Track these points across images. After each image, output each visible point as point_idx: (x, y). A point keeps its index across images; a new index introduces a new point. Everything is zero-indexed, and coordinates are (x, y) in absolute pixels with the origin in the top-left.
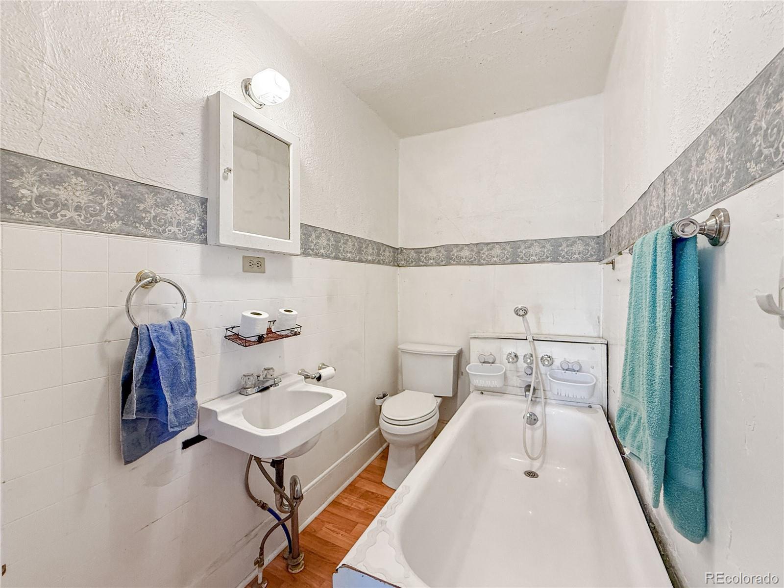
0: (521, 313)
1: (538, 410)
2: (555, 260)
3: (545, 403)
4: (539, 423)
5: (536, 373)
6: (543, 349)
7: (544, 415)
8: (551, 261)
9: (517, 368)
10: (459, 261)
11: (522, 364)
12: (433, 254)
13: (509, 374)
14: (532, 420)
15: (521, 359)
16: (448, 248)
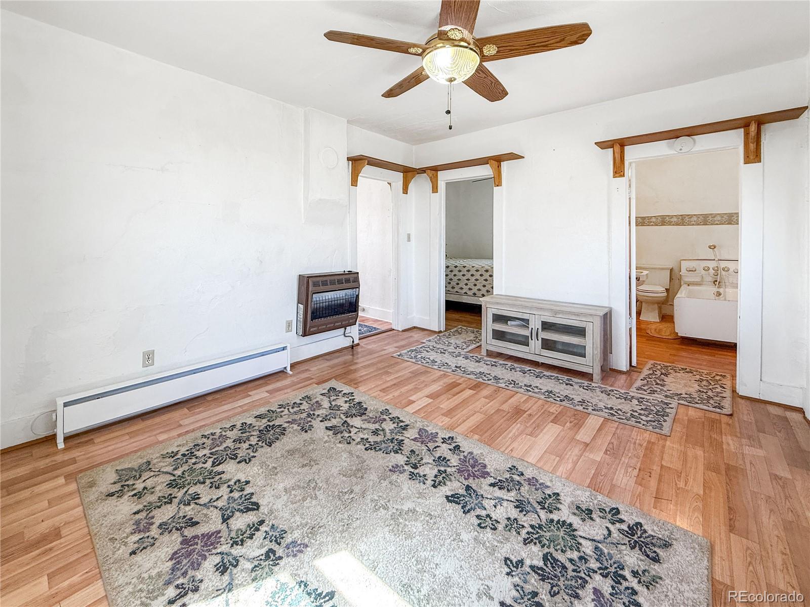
0: (713, 247)
1: (721, 290)
2: (730, 224)
3: (725, 286)
4: (722, 296)
5: (720, 275)
6: (723, 264)
7: (725, 292)
8: (727, 224)
9: (709, 273)
10: (670, 224)
11: (712, 271)
12: (654, 220)
13: (704, 276)
14: (719, 294)
15: (711, 269)
16: (663, 217)
